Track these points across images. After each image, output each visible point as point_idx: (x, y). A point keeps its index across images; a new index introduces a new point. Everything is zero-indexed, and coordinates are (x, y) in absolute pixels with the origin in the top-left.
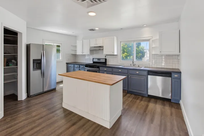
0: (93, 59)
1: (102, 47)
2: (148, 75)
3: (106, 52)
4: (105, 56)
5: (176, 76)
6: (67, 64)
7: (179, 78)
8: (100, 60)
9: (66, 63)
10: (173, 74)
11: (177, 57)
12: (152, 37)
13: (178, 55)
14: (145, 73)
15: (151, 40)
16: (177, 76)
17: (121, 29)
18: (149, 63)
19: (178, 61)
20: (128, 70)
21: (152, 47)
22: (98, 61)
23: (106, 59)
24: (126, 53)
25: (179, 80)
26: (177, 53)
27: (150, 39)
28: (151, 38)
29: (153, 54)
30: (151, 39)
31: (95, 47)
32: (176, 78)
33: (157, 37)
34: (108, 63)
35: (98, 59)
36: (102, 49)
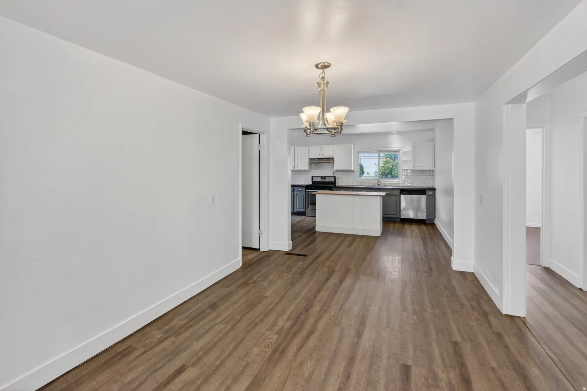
0: (312, 177)
1: (332, 159)
2: (401, 194)
3: (338, 165)
4: (334, 173)
5: (430, 193)
7: (434, 195)
10: (427, 192)
11: (432, 172)
12: (402, 147)
13: (433, 171)
14: (398, 192)
15: (401, 152)
16: (432, 193)
17: (361, 134)
18: (398, 182)
19: (433, 178)
21: (403, 161)
22: (322, 180)
23: (335, 177)
25: (433, 198)
26: (431, 168)
29: (404, 170)
30: (401, 149)
31: (318, 159)
32: (431, 195)
33: (408, 148)
34: (339, 183)
35: (322, 178)
36: (332, 162)
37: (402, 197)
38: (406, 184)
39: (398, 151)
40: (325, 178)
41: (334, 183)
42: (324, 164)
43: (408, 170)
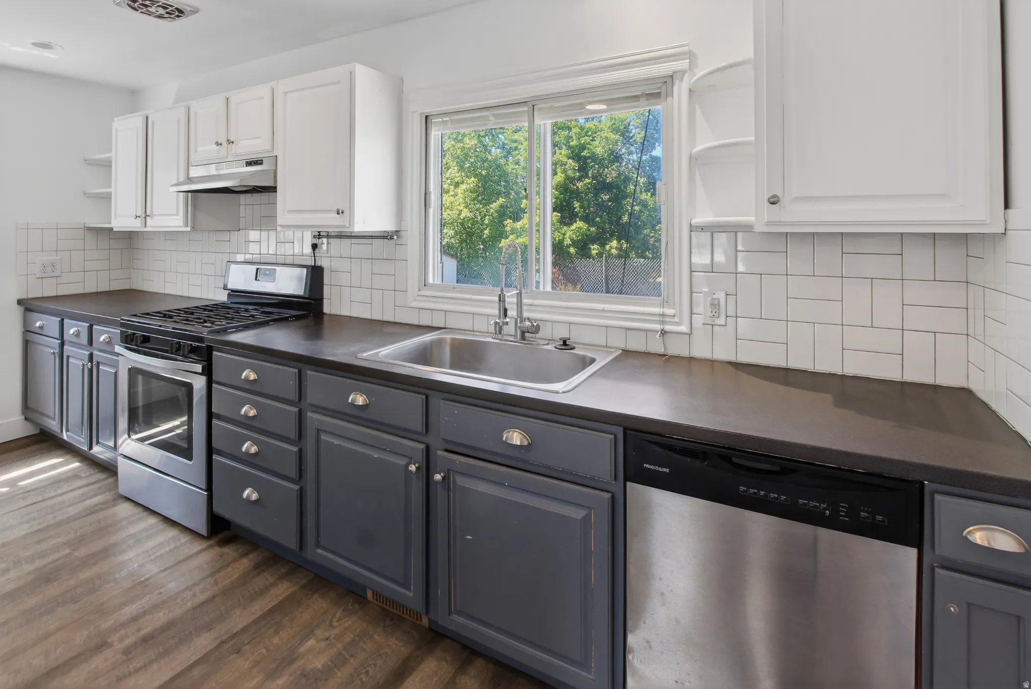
0: (228, 264)
6: (28, 306)
8: (272, 275)
9: (20, 302)
12: (689, 52)
20: (433, 401)
22: (260, 288)
24: (579, 224)
27: (669, 80)
28: (684, 64)
29: (702, 229)
30: (683, 72)
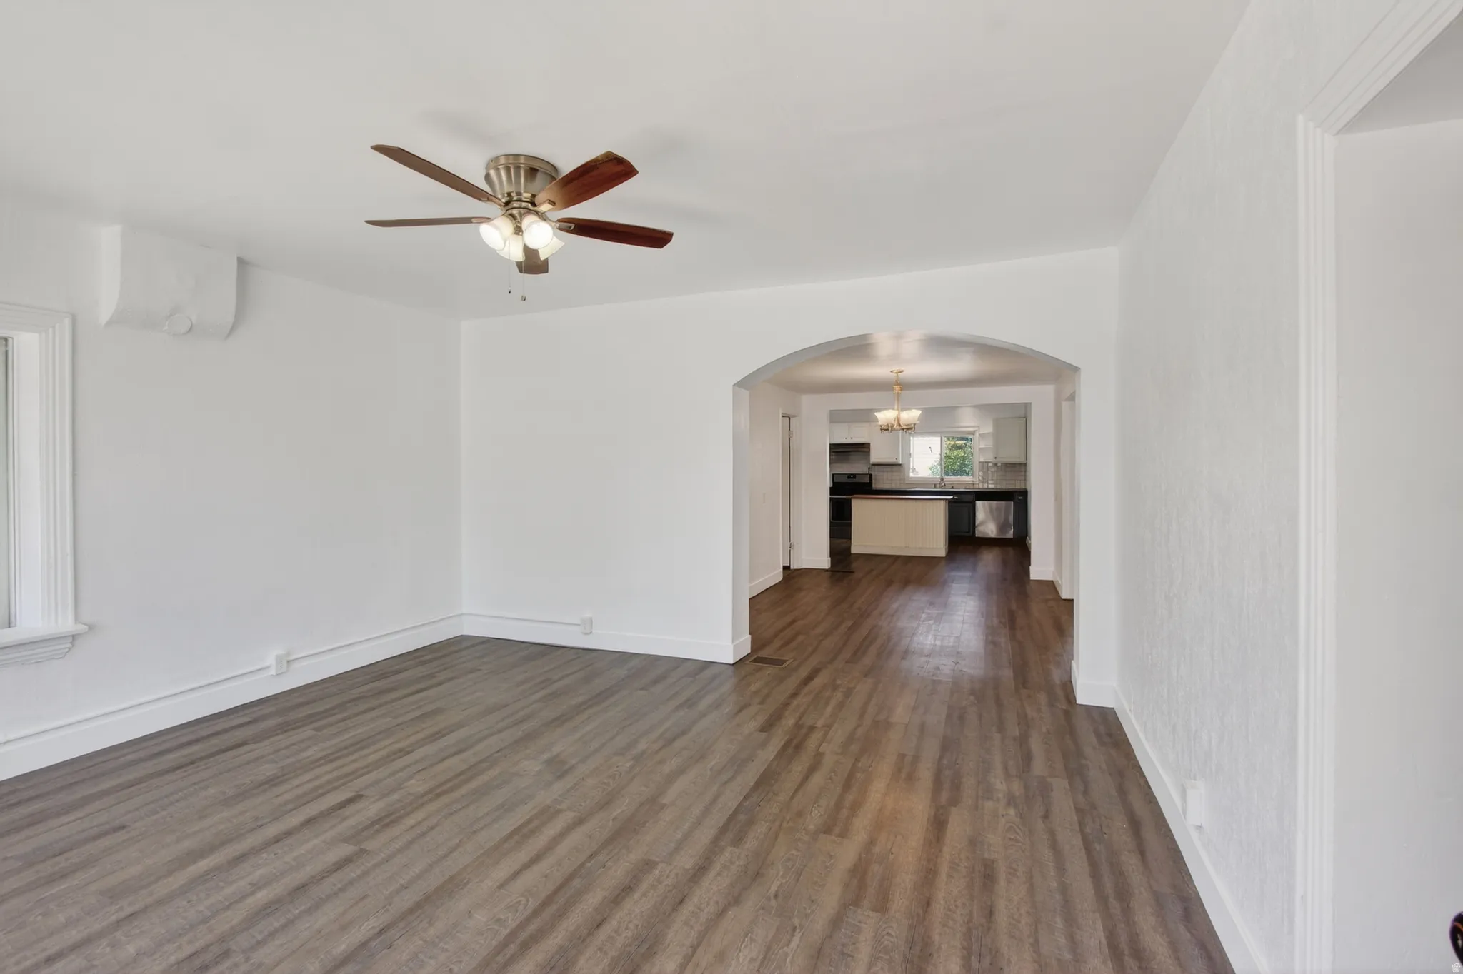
0: (834, 475)
1: (867, 446)
2: (976, 500)
3: (875, 457)
4: (869, 469)
5: (1019, 498)
8: (854, 478)
10: (1016, 496)
11: (1020, 466)
12: (978, 427)
13: (1023, 464)
14: (972, 497)
15: (976, 434)
16: (1022, 498)
18: (973, 481)
19: (1025, 476)
21: (980, 449)
22: (849, 481)
23: (871, 475)
25: (1025, 505)
26: (1022, 460)
28: (977, 429)
31: (844, 445)
32: (1021, 502)
33: (988, 429)
34: (877, 485)
35: (849, 476)
36: (865, 450)
37: (979, 504)
38: (985, 486)
39: (973, 433)
40: (855, 476)
41: (870, 483)
42: (852, 453)
43: (988, 462)
